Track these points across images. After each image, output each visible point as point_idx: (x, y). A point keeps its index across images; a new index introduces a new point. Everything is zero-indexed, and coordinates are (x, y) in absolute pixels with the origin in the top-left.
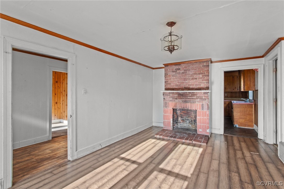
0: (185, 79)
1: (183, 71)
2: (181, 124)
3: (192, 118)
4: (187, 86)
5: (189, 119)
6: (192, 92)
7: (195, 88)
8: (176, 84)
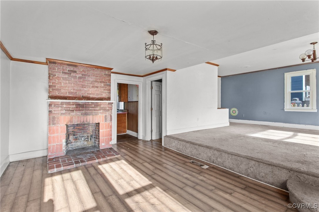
0: (83, 86)
1: (81, 76)
2: (73, 144)
3: (89, 133)
4: (86, 95)
5: (84, 135)
6: (96, 103)
7: (96, 98)
8: (69, 91)
